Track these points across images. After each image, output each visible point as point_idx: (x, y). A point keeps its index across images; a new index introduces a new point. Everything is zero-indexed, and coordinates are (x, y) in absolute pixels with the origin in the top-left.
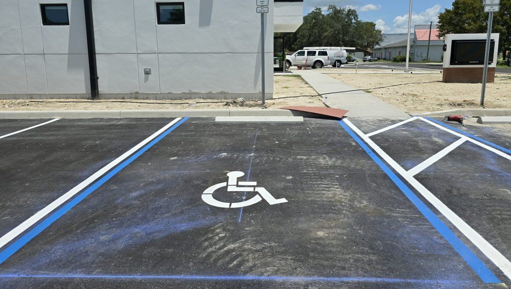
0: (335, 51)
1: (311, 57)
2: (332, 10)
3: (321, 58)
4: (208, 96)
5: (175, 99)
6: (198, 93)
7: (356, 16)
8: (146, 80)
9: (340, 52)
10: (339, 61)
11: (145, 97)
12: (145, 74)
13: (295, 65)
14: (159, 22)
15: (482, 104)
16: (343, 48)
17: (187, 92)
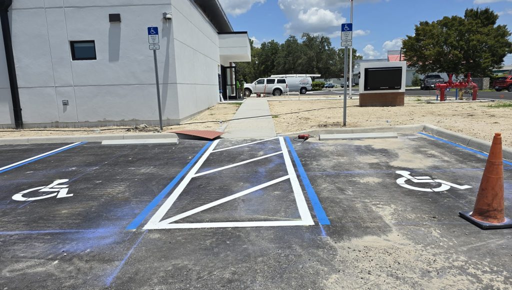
0: (300, 79)
1: (270, 85)
2: (305, 37)
3: (280, 86)
4: (121, 124)
5: (92, 127)
6: (112, 121)
7: (329, 44)
8: (65, 110)
9: (306, 79)
10: (305, 88)
11: (65, 125)
12: (64, 105)
13: (255, 93)
14: (74, 58)
15: (345, 125)
16: (308, 75)
17: (102, 120)
